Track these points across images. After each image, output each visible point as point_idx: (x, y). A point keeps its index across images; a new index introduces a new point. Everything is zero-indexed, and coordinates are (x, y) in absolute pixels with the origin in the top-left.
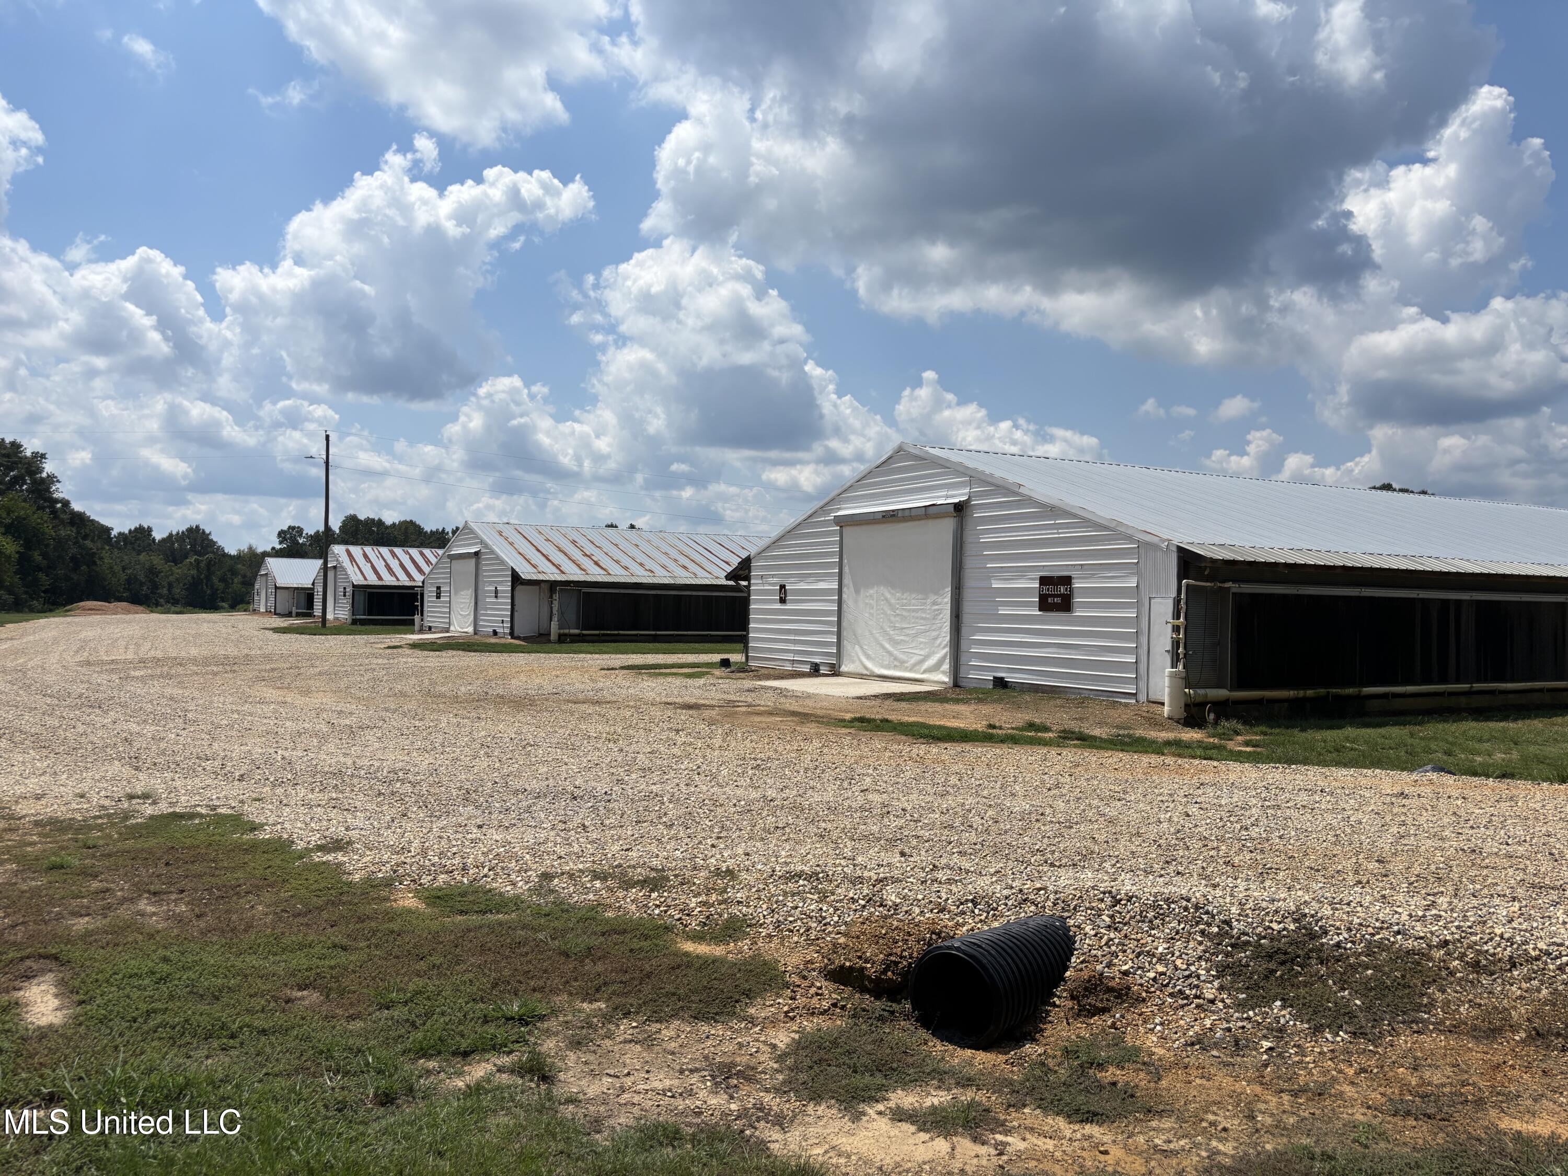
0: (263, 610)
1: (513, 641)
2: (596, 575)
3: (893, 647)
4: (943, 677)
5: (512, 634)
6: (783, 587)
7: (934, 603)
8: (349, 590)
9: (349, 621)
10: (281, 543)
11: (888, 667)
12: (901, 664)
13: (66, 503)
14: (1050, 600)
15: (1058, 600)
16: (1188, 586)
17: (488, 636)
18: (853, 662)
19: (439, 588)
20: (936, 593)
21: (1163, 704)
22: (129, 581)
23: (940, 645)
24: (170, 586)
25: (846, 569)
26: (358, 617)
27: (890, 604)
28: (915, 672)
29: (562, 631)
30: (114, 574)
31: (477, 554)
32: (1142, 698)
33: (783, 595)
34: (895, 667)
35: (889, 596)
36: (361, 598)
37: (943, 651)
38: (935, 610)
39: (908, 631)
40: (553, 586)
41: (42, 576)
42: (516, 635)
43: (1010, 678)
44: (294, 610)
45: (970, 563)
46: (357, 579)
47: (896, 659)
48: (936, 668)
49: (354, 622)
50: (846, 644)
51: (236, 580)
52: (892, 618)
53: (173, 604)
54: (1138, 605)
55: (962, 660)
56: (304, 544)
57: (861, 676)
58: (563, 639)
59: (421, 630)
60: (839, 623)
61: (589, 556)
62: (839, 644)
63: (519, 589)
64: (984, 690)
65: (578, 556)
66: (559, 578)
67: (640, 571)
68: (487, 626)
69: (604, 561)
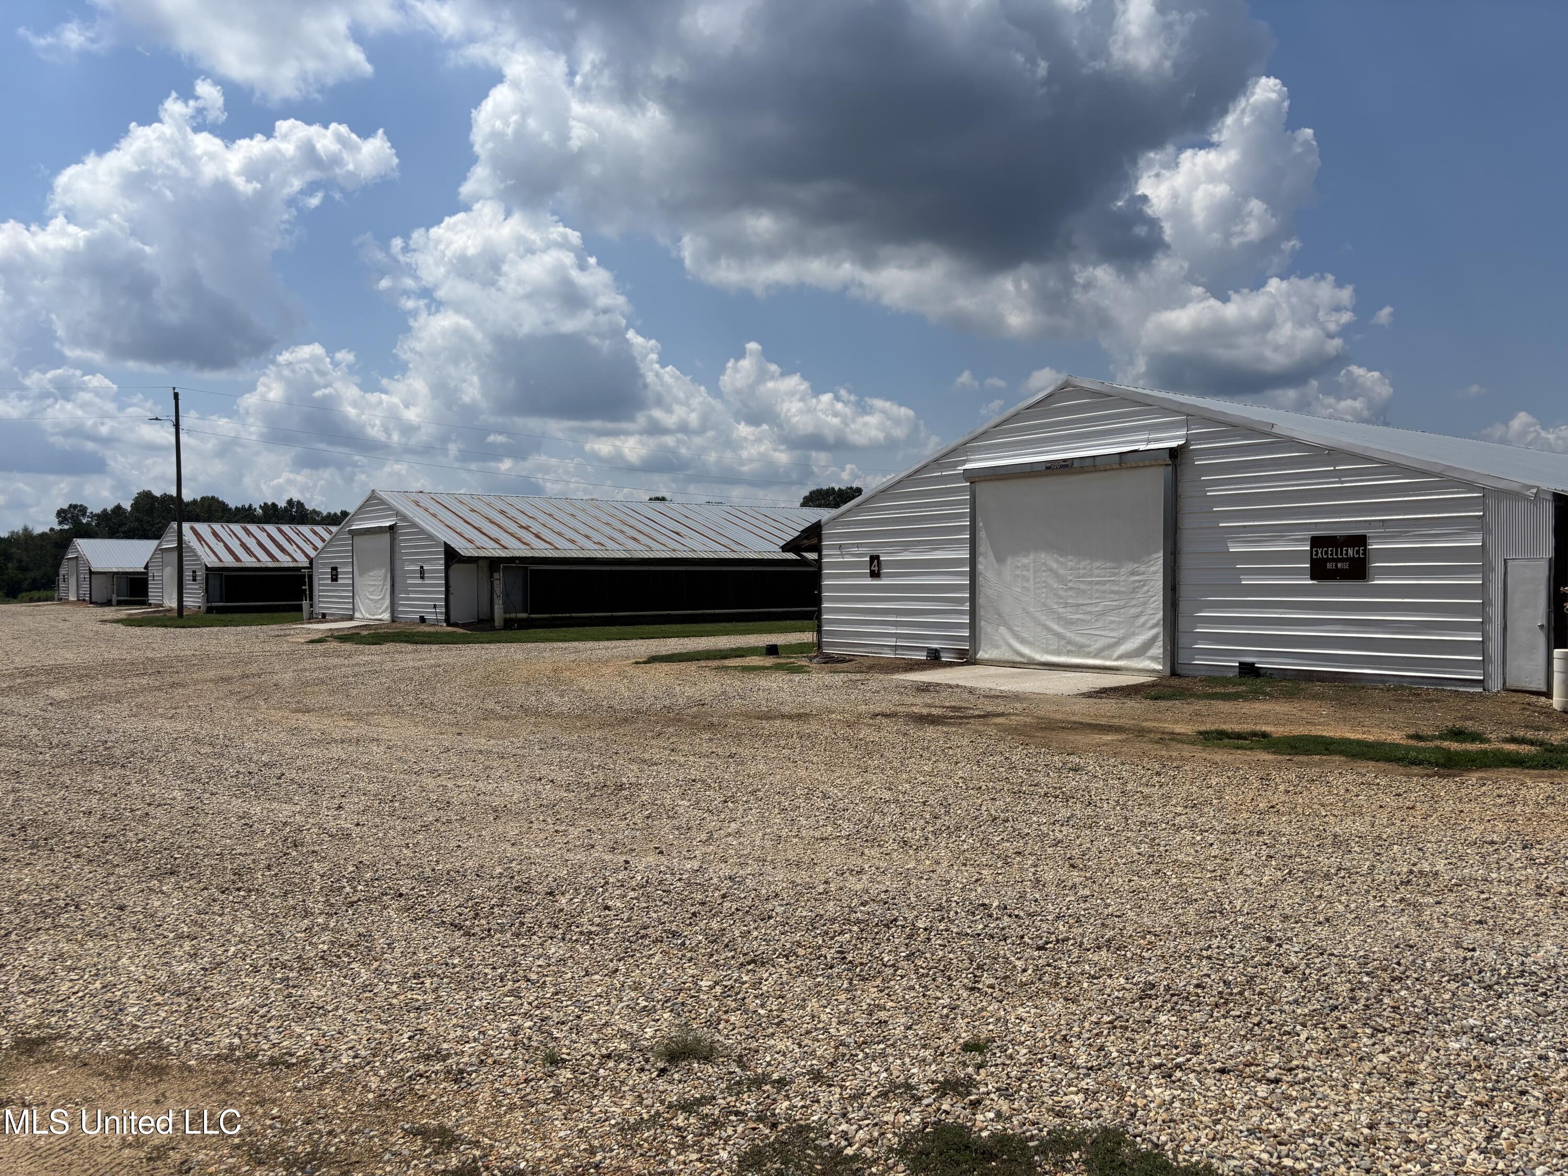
0: (72, 598)
1: (450, 629)
2: (541, 550)
3: (1065, 628)
4: (1151, 665)
5: (448, 621)
6: (874, 558)
7: (1133, 573)
8: (201, 574)
9: (203, 609)
10: (60, 523)
11: (1058, 653)
12: (1080, 649)
14: (1329, 565)
15: (1346, 566)
17: (412, 622)
18: (997, 647)
19: (334, 569)
20: (1135, 560)
21: (1546, 694)
23: (1144, 624)
25: (982, 535)
26: (214, 604)
27: (1057, 576)
28: (1103, 658)
29: (508, 616)
31: (391, 528)
32: (1495, 685)
33: (875, 567)
34: (1069, 653)
35: (1055, 566)
36: (216, 582)
37: (1151, 629)
38: (1134, 582)
39: (1089, 609)
40: (494, 563)
42: (452, 620)
43: (1262, 664)
44: (115, 598)
45: (1189, 522)
46: (211, 561)
47: (1070, 642)
48: (1140, 652)
49: (210, 610)
50: (984, 625)
51: (10, 565)
52: (1062, 593)
54: (1486, 569)
55: (1183, 640)
56: (88, 524)
57: (1013, 664)
58: (509, 624)
59: (311, 619)
60: (973, 600)
61: (526, 528)
62: (973, 625)
63: (455, 567)
64: (1225, 681)
65: (513, 528)
66: (503, 554)
67: (588, 544)
68: (410, 612)
69: (545, 533)
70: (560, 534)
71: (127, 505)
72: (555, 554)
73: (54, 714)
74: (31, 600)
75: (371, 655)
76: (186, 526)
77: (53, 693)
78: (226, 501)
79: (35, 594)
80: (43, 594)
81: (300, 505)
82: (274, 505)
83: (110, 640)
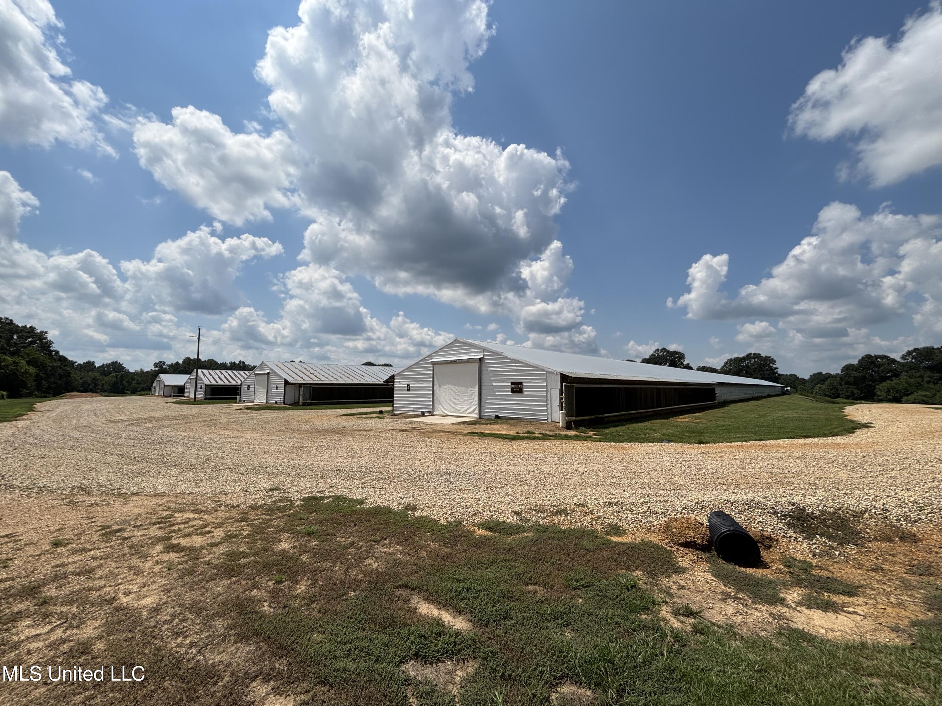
0: (157, 394)
1: (285, 406)
2: (317, 381)
3: (455, 406)
4: (475, 416)
5: (284, 403)
6: (408, 385)
7: (471, 391)
8: (203, 387)
9: (203, 398)
11: (453, 412)
12: (458, 411)
13: (57, 352)
14: (515, 389)
15: (518, 390)
16: (565, 385)
17: (273, 403)
18: (439, 411)
19: (249, 386)
20: (471, 387)
21: (559, 423)
22: (83, 383)
23: (473, 404)
24: (103, 385)
25: (435, 379)
26: (207, 397)
27: (453, 391)
28: (465, 414)
29: (304, 401)
30: (77, 380)
31: (268, 373)
32: (550, 421)
33: (409, 388)
35: (453, 388)
36: (208, 390)
37: (475, 406)
38: (471, 393)
39: (461, 400)
40: (300, 385)
41: (44, 382)
42: (286, 403)
43: (500, 415)
44: (172, 394)
45: (484, 377)
46: (208, 383)
47: (456, 409)
48: (472, 412)
49: (205, 399)
50: (435, 404)
51: (133, 382)
52: (454, 396)
53: (104, 392)
54: (547, 391)
55: (482, 409)
56: (166, 368)
57: (443, 416)
58: (304, 404)
59: (240, 402)
60: (433, 397)
61: (313, 374)
62: (433, 405)
63: (288, 386)
64: (492, 420)
65: (308, 373)
66: (303, 382)
67: (333, 379)
68: (272, 400)
69: (319, 375)
70: (323, 376)
71: (181, 362)
72: (329, 382)
73: (146, 431)
74: (141, 395)
75: (255, 414)
76: (199, 371)
77: (146, 425)
78: (217, 361)
79: (143, 393)
80: (146, 392)
81: (244, 363)
82: (234, 362)
83: (169, 409)
